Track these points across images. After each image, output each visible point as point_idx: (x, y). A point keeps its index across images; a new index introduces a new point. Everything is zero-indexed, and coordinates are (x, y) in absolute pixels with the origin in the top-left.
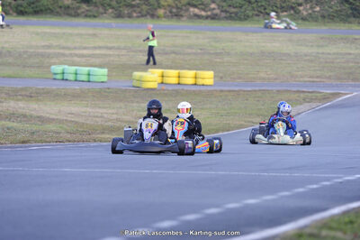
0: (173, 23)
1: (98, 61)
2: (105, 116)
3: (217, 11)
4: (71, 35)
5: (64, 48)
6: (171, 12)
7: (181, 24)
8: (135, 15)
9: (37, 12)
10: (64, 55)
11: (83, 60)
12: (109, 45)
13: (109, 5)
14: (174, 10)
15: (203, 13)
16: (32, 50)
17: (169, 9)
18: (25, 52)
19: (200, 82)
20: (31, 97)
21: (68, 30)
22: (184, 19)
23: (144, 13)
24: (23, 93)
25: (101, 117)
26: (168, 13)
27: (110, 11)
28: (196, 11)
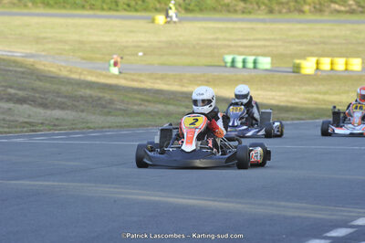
0: (318, 17)
1: (259, 51)
2: (277, 98)
3: (354, 7)
4: (233, 29)
5: (229, 40)
6: (315, 8)
7: (325, 18)
8: (284, 10)
9: (201, 10)
10: (230, 46)
11: (247, 50)
12: (267, 37)
13: (263, 3)
14: (318, 6)
15: (343, 8)
16: (203, 42)
17: (312, 5)
18: (198, 44)
19: (351, 68)
20: (208, 82)
21: (230, 25)
22: (327, 13)
23: (292, 8)
24: (202, 79)
25: (273, 99)
26: (313, 9)
27: (263, 7)
28: (337, 7)
